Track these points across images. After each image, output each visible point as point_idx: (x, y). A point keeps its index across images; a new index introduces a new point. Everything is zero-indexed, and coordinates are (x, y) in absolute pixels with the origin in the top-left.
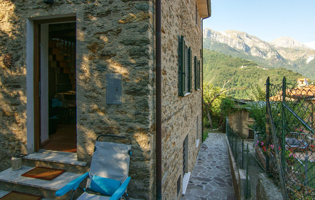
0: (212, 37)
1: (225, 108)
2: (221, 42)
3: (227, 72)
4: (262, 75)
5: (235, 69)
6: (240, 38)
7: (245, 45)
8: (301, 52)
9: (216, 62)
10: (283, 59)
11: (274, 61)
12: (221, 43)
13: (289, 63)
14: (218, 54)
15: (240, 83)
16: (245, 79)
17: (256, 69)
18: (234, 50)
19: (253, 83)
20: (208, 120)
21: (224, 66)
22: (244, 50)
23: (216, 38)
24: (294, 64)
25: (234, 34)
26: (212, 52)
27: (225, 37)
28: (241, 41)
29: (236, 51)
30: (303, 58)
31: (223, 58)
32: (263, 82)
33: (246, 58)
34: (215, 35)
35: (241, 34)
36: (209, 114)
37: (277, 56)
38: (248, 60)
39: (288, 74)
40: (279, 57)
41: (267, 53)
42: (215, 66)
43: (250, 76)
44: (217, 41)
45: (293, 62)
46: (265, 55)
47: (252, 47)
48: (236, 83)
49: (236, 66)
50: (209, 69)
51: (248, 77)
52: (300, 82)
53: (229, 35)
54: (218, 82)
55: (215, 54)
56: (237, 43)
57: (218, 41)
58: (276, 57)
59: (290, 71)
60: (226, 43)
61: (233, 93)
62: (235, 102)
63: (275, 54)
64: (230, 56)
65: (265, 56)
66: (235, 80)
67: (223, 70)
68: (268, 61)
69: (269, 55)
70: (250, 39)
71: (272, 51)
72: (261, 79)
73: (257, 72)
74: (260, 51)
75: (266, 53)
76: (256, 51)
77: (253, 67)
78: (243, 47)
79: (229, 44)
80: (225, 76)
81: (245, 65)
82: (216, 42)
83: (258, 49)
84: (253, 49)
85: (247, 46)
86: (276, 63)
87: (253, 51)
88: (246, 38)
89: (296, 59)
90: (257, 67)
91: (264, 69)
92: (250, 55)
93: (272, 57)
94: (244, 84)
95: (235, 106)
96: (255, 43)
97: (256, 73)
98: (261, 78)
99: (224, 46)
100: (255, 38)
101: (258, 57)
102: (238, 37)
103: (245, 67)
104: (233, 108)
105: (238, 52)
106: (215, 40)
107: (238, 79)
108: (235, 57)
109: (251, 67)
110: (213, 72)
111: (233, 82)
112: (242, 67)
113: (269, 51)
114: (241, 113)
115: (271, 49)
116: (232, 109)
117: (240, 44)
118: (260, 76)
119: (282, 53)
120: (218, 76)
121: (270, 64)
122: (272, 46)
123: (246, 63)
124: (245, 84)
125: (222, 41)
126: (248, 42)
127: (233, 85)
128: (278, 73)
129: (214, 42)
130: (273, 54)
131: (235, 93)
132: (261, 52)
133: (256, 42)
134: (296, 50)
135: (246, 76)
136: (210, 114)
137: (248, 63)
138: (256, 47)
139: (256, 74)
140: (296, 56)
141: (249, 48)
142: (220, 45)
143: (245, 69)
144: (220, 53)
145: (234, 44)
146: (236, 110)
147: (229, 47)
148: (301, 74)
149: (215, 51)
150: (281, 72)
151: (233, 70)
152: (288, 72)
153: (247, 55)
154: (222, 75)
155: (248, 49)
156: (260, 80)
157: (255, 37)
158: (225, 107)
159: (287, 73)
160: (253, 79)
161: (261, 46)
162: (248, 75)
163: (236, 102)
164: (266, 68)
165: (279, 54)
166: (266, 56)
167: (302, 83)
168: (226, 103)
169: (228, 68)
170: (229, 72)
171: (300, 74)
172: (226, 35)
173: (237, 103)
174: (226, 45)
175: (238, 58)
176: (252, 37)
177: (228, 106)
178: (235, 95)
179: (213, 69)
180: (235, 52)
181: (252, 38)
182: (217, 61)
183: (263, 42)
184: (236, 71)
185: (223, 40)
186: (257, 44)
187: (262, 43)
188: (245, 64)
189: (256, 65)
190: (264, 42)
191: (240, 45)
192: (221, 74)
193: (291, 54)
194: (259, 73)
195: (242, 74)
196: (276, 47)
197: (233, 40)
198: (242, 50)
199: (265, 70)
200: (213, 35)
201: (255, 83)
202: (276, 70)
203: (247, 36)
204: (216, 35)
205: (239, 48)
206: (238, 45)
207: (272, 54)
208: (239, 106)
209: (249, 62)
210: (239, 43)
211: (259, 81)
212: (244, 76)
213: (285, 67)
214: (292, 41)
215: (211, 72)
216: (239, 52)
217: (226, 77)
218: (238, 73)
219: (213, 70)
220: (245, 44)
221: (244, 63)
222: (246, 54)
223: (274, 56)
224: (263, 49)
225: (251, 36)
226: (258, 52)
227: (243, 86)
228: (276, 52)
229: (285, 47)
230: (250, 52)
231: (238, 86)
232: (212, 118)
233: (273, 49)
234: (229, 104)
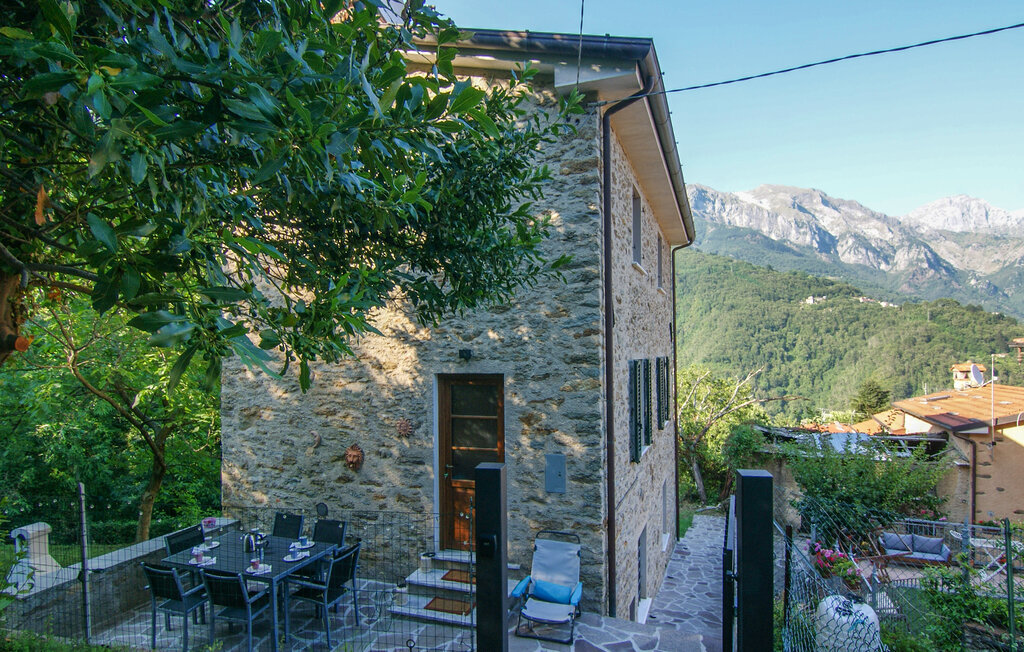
0: (709, 208)
2: (738, 224)
3: (759, 318)
4: (878, 325)
5: (785, 307)
6: (801, 209)
7: (819, 229)
8: (1015, 243)
9: (722, 287)
10: (949, 269)
11: (919, 277)
12: (738, 228)
13: (973, 282)
14: (730, 264)
15: (804, 353)
16: (819, 339)
17: (855, 306)
18: (781, 247)
19: (846, 351)
20: (694, 480)
21: (750, 298)
22: (816, 245)
23: (724, 215)
24: (989, 284)
25: (781, 196)
26: (711, 258)
27: (751, 207)
28: (804, 217)
29: (788, 250)
30: (1020, 263)
31: (745, 274)
32: (882, 348)
33: (820, 271)
34: (718, 205)
35: (804, 195)
36: (695, 465)
37: (928, 260)
38: (830, 278)
39: (966, 318)
40: (936, 262)
41: (895, 252)
42: (721, 302)
43: (837, 329)
44: (727, 221)
45: (987, 277)
46: (887, 259)
47: (843, 236)
48: (790, 353)
49: (790, 300)
50: (700, 312)
51: (828, 331)
53: (764, 201)
54: (730, 351)
55: (721, 263)
56: (793, 224)
57: (729, 222)
58: (925, 265)
59: (974, 309)
60: (755, 228)
61: (780, 385)
63: (922, 256)
64: (770, 268)
65: (887, 263)
66: (785, 344)
67: (748, 312)
68: (897, 277)
69: (902, 259)
70: (835, 208)
71: (910, 247)
72: (873, 338)
73: (861, 315)
74: (868, 247)
75: (890, 252)
76: (854, 249)
77: (845, 301)
78: (813, 238)
79: (765, 230)
80: (752, 331)
81: (820, 296)
82: (723, 225)
83: (862, 242)
84: (845, 242)
85: (826, 233)
86: (926, 285)
87: (845, 248)
88: (821, 207)
89: (996, 268)
90: (861, 300)
91: (883, 304)
92: (836, 261)
93: (911, 264)
94: (815, 354)
96: (853, 224)
97: (858, 319)
98: (873, 334)
99: (748, 237)
100: (851, 208)
101: (864, 268)
102: (794, 205)
103: (818, 299)
104: (760, 454)
105: (794, 253)
106: (718, 221)
107: (795, 340)
108: (785, 271)
109: (838, 299)
110: (716, 320)
111: (779, 351)
112: (810, 301)
113: (903, 246)
115: (909, 240)
116: (757, 454)
117: (802, 227)
118: (871, 329)
119: (943, 250)
120: (730, 331)
121: (905, 287)
122: (911, 228)
123: (821, 287)
124: (818, 354)
125: (741, 221)
126: (828, 220)
127: (779, 360)
128: (933, 317)
129: (716, 225)
130: (913, 254)
131: (787, 385)
132: (874, 251)
133: (854, 219)
134: (997, 238)
135: (821, 331)
136: (699, 465)
137: (830, 287)
138: (856, 236)
139: (861, 323)
140: (996, 257)
141: (832, 238)
142: (737, 233)
143: (820, 308)
144: (735, 261)
145: (783, 228)
147: (766, 238)
148: (1013, 316)
149: (721, 253)
150: (941, 313)
151: (777, 311)
152: (969, 313)
153: (824, 264)
154: (744, 328)
155: (827, 243)
156: (869, 342)
157: (851, 204)
159: (963, 315)
160: (847, 337)
161: (873, 231)
162: (829, 326)
164: (892, 301)
165: (935, 255)
166: (891, 262)
169: (761, 304)
170: (766, 317)
171: (1009, 319)
172: (756, 202)
173: (772, 438)
174: (754, 233)
175: (795, 274)
176: (843, 202)
177: (745, 449)
178: (787, 389)
179: (713, 310)
180: (786, 254)
181: (844, 208)
182: (725, 283)
183: (878, 219)
184: (788, 315)
185: (745, 218)
186: (859, 226)
187: (874, 222)
188: (820, 289)
189: (857, 291)
190: (884, 219)
191: (802, 230)
192: (741, 325)
193: (977, 253)
194: (865, 320)
195: (809, 323)
196: (923, 231)
197: (777, 216)
198: (810, 247)
199: (888, 309)
200: (714, 203)
201: (852, 352)
202: (924, 307)
203: (825, 202)
204: (723, 204)
205: (799, 242)
206: (793, 232)
207: (911, 255)
208: (776, 449)
209: (832, 284)
210: (799, 225)
211: (866, 344)
212: (816, 330)
213: (956, 297)
214: (979, 208)
215: (706, 320)
216: (800, 253)
217: (756, 335)
218: (795, 319)
219: (713, 314)
220: (816, 226)
221: (813, 289)
222: (824, 257)
223: (918, 260)
224: (881, 240)
225: (838, 200)
226: (864, 251)
227: (813, 361)
228: (926, 246)
229: (958, 229)
230: (837, 252)
231: (798, 361)
233: (912, 237)
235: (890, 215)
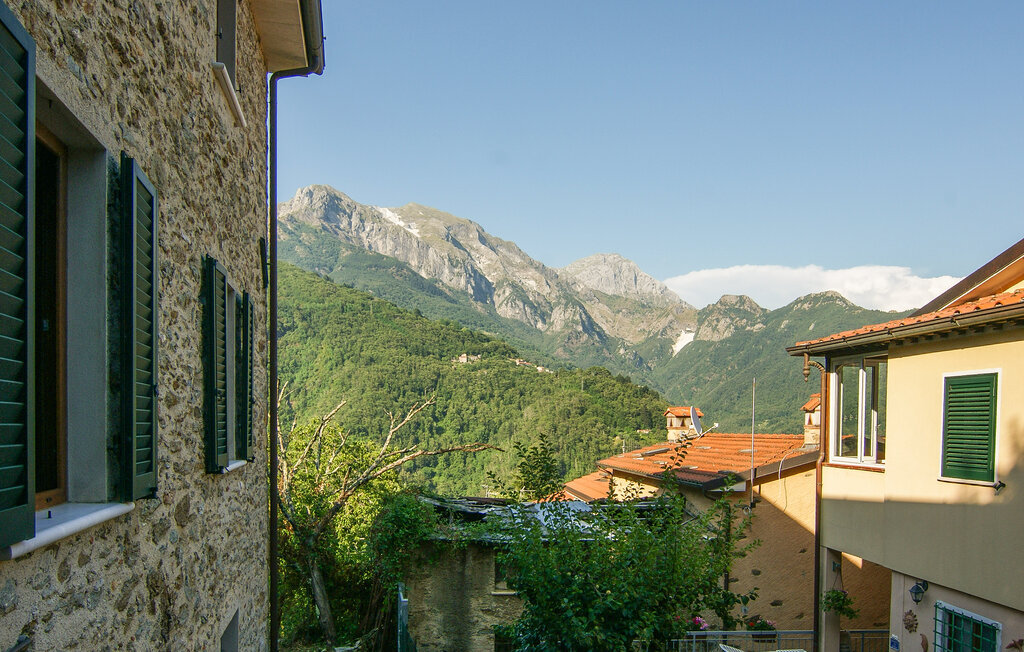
0: (344, 224)
1: (393, 543)
2: (381, 251)
3: (405, 377)
4: (534, 393)
5: (435, 365)
6: (456, 243)
7: (475, 272)
8: (659, 313)
9: (359, 332)
10: (601, 334)
11: (574, 341)
12: (382, 257)
13: (622, 351)
14: (370, 302)
15: (455, 424)
16: (472, 408)
17: (512, 370)
18: (432, 288)
19: (501, 423)
20: (314, 602)
21: (394, 351)
22: (471, 291)
23: (363, 235)
24: (636, 354)
25: (433, 222)
26: (344, 291)
27: (397, 229)
28: (458, 254)
29: (441, 293)
30: (662, 335)
31: (390, 318)
32: (537, 420)
33: (475, 324)
34: (355, 221)
35: (460, 226)
36: (316, 574)
37: (583, 322)
38: (485, 333)
39: (616, 390)
40: (590, 326)
41: (552, 309)
42: (357, 352)
43: (492, 396)
44: (366, 244)
45: (634, 347)
46: (544, 317)
47: (500, 284)
48: (440, 424)
49: (441, 356)
50: (329, 364)
51: (482, 398)
52: (676, 422)
53: (414, 224)
54: (368, 420)
55: (358, 299)
56: (446, 260)
57: (370, 247)
58: (580, 329)
59: (624, 381)
60: (401, 259)
61: (428, 465)
62: (439, 509)
63: (577, 317)
64: (419, 313)
65: (544, 321)
66: (434, 413)
67: (391, 369)
68: (553, 339)
69: (559, 317)
70: (493, 249)
71: (566, 305)
72: (529, 407)
73: (517, 381)
74: (526, 301)
75: (547, 309)
76: (511, 301)
77: (501, 362)
78: (468, 282)
79: (414, 263)
80: (395, 393)
81: (475, 354)
82: (361, 248)
83: (520, 293)
84: (501, 292)
85: (482, 277)
86: (580, 351)
87: (502, 298)
88: (477, 244)
89: (642, 338)
90: (517, 361)
91: (540, 369)
92: (493, 314)
93: (566, 326)
94: (468, 425)
95: (438, 534)
96: (511, 270)
97: (514, 386)
98: (529, 403)
99: (392, 270)
100: (509, 251)
101: (521, 325)
102: (447, 237)
103: (472, 358)
104: (431, 542)
105: (446, 297)
106: (355, 242)
107: (446, 407)
108: (436, 319)
109: (494, 359)
110: (350, 377)
111: (427, 420)
112: (463, 359)
113: (560, 303)
114: (464, 562)
115: (566, 297)
116: (426, 544)
117: (455, 267)
118: (528, 399)
119: (598, 313)
120: (368, 393)
121: (560, 351)
122: (567, 284)
123: (476, 343)
124: (471, 426)
125: (384, 247)
126: (484, 261)
127: (427, 433)
128: (586, 387)
129: (352, 247)
130: (569, 314)
131: (436, 464)
132: (532, 306)
133: (512, 265)
134: (643, 306)
135: (475, 397)
136: (324, 575)
137: (486, 344)
138: (514, 286)
139: (513, 389)
140: (643, 326)
141: (489, 284)
142: (378, 262)
143: (475, 369)
144: (376, 299)
145: (432, 264)
146: (441, 552)
147: (415, 274)
148: (656, 390)
149: (358, 287)
150: (594, 382)
151: (427, 367)
152: (619, 385)
153: (479, 315)
154: (385, 390)
155: (483, 290)
156: (524, 412)
157: (510, 246)
158: (394, 539)
159: (614, 386)
160: (502, 407)
161: (531, 283)
162: (484, 391)
163: (443, 511)
164: (548, 367)
165: (589, 318)
166: (547, 321)
167: (683, 425)
168: (398, 521)
169: (407, 359)
170: (413, 376)
171: (653, 393)
172: (402, 224)
173: (448, 516)
174: (401, 266)
175: (447, 324)
176: (501, 243)
177: (407, 535)
178: (436, 470)
179: (346, 363)
180: (438, 298)
181: (501, 250)
182: (363, 328)
183: (536, 268)
184: (439, 375)
185: (390, 244)
186: (517, 274)
187: (532, 272)
188: (474, 346)
189: (514, 352)
190: (541, 269)
191: (456, 270)
192: (382, 385)
193: (627, 321)
194: (522, 386)
195: (461, 387)
196: (579, 290)
197: (428, 247)
198: (465, 293)
199: (544, 375)
200: (350, 217)
201: (507, 424)
202: (579, 375)
203: (483, 240)
204: (362, 221)
205: (453, 284)
206: (447, 271)
207: (567, 315)
208: (458, 531)
209: (488, 340)
210: (453, 263)
211: (522, 415)
212: (469, 396)
213: (608, 365)
214: (629, 271)
215: (337, 375)
216: (453, 298)
217: (400, 399)
218: (446, 381)
219: (346, 369)
220: (472, 267)
221: (468, 344)
222: (479, 307)
223: (573, 321)
224: (539, 294)
225: (496, 239)
226: (521, 305)
227: (466, 434)
228: (582, 307)
229: (610, 291)
230: (493, 303)
231: (449, 433)
232: (330, 593)
233: (570, 297)
234: (413, 525)
235: (549, 266)
